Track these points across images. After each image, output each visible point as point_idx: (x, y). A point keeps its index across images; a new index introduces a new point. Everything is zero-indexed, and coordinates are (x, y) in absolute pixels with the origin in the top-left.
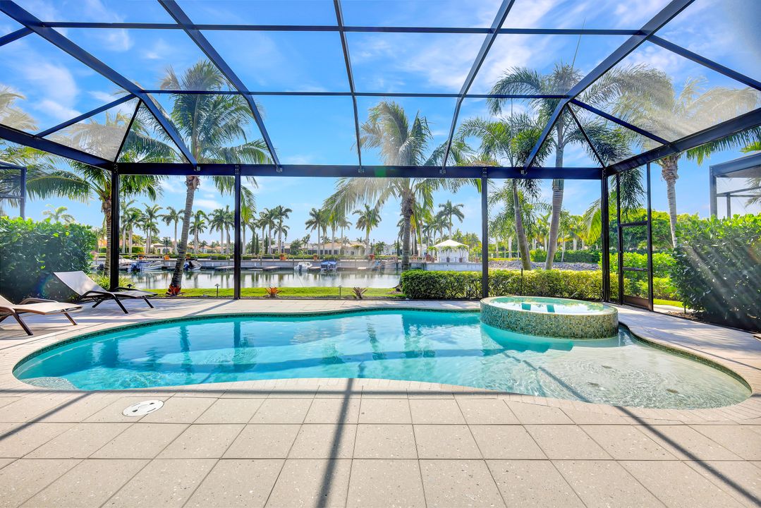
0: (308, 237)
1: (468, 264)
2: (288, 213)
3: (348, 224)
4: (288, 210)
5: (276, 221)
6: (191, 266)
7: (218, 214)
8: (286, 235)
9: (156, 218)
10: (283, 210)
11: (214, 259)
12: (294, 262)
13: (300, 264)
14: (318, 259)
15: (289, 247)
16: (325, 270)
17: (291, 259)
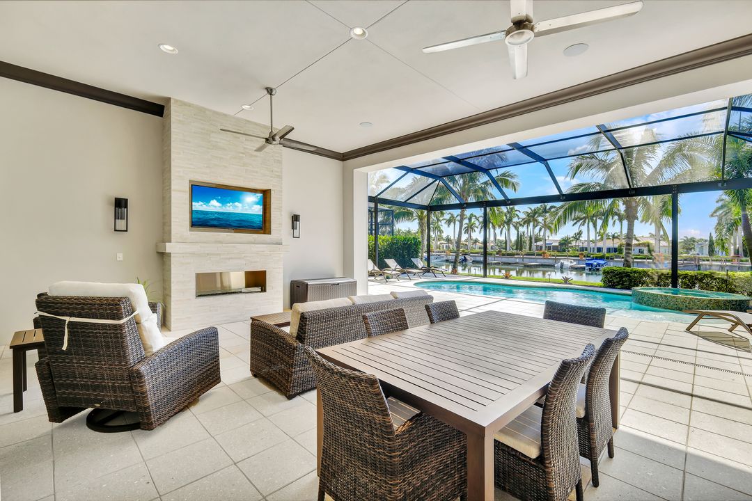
5: (540, 219)
13: (562, 261)
14: (585, 257)
15: (557, 244)
16: (590, 269)
17: (553, 256)
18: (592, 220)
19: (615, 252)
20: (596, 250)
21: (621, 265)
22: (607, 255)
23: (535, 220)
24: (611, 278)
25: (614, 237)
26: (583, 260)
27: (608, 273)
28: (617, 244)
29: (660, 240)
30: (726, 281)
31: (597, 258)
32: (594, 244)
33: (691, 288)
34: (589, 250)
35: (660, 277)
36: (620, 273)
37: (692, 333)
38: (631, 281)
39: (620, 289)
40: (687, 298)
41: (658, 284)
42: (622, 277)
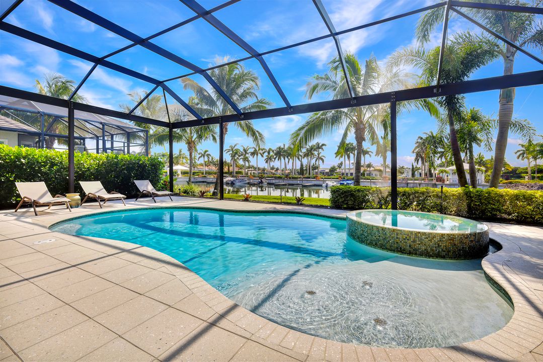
0: (341, 164)
2: (323, 147)
3: (370, 153)
4: (323, 145)
5: (316, 153)
6: (262, 182)
7: (278, 150)
8: (323, 162)
9: (248, 154)
10: (320, 145)
11: (276, 178)
12: (324, 181)
13: (327, 182)
15: (328, 171)
17: (322, 178)
23: (312, 154)
34: (345, 174)
36: (345, 192)
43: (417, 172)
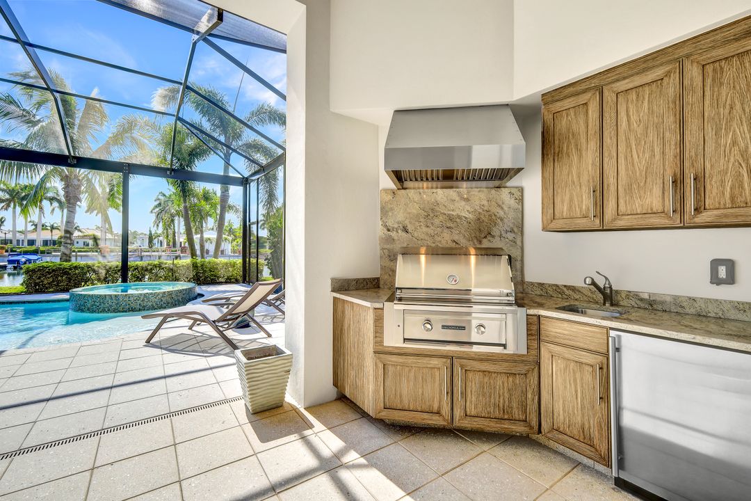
1: (230, 256)
14: (7, 251)
16: (15, 268)
18: (21, 205)
19: (54, 245)
20: (26, 243)
21: (57, 261)
22: (42, 249)
24: (39, 278)
25: (53, 228)
26: (4, 256)
27: (34, 271)
28: (56, 235)
29: (106, 232)
30: (172, 270)
31: (26, 253)
32: (23, 236)
33: (141, 280)
34: (15, 242)
35: (108, 271)
36: (53, 270)
37: (154, 346)
38: (70, 280)
39: (53, 292)
40: (141, 294)
41: (105, 280)
42: (57, 276)
43: (156, 239)
